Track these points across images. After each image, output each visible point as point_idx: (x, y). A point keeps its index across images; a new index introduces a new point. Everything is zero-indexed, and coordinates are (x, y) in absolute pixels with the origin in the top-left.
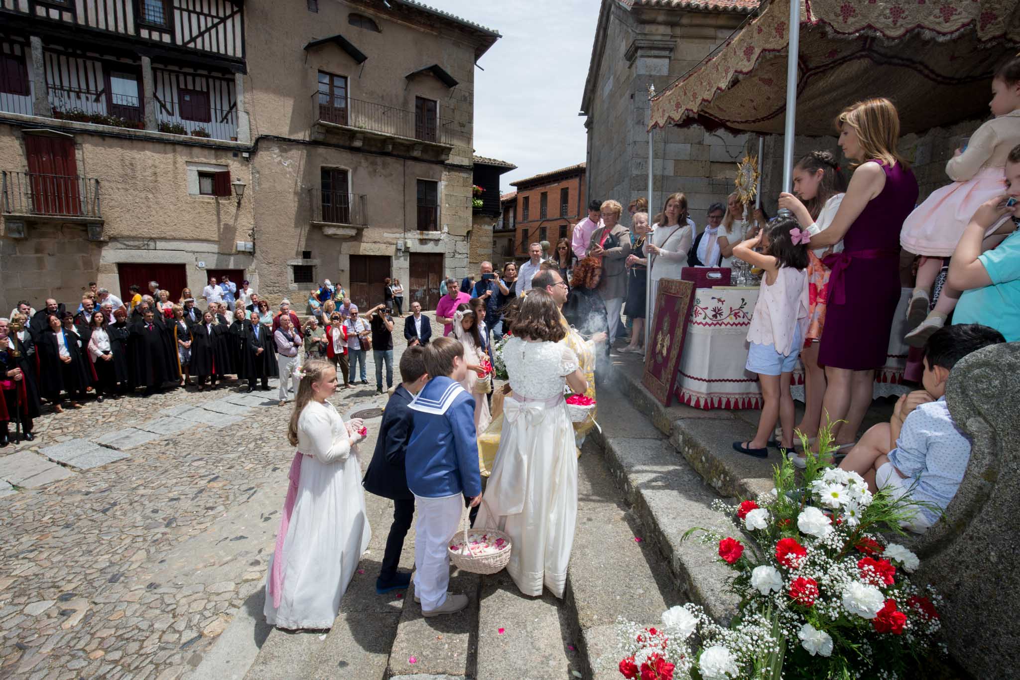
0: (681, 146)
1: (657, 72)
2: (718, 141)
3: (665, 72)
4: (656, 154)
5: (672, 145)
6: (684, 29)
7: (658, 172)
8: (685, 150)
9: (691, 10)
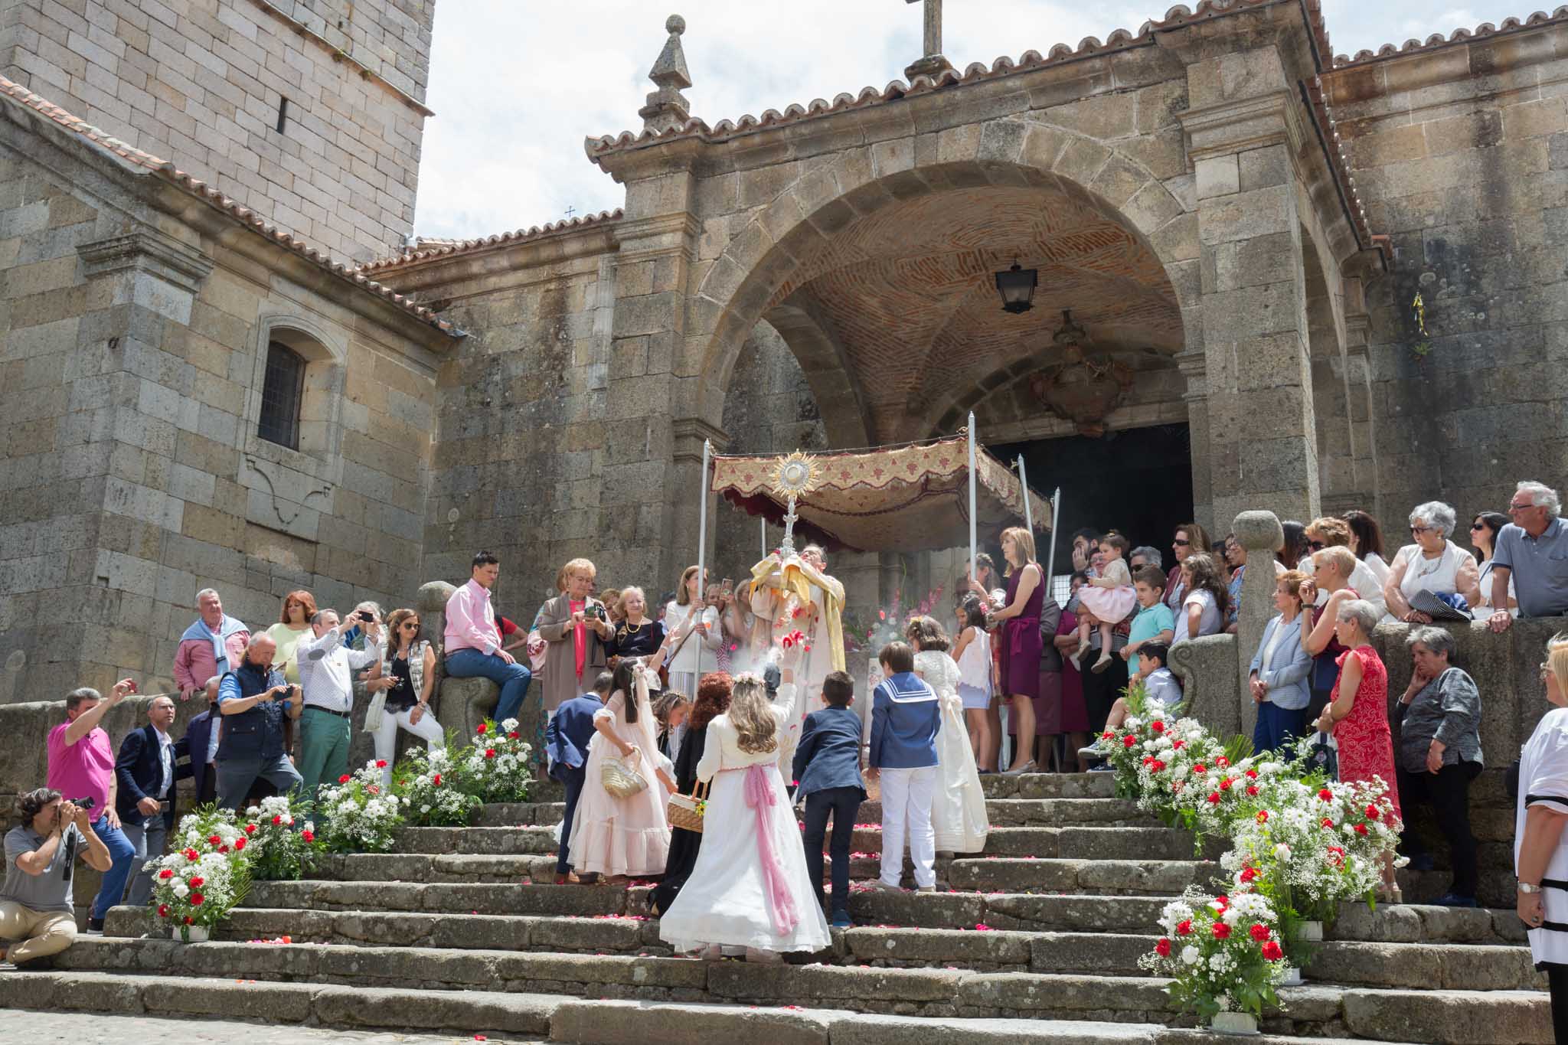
0: (200, 474)
1: (171, 313)
2: (262, 484)
3: (184, 318)
4: (155, 479)
5: (183, 468)
6: (219, 250)
7: (156, 520)
8: (204, 485)
9: (248, 225)
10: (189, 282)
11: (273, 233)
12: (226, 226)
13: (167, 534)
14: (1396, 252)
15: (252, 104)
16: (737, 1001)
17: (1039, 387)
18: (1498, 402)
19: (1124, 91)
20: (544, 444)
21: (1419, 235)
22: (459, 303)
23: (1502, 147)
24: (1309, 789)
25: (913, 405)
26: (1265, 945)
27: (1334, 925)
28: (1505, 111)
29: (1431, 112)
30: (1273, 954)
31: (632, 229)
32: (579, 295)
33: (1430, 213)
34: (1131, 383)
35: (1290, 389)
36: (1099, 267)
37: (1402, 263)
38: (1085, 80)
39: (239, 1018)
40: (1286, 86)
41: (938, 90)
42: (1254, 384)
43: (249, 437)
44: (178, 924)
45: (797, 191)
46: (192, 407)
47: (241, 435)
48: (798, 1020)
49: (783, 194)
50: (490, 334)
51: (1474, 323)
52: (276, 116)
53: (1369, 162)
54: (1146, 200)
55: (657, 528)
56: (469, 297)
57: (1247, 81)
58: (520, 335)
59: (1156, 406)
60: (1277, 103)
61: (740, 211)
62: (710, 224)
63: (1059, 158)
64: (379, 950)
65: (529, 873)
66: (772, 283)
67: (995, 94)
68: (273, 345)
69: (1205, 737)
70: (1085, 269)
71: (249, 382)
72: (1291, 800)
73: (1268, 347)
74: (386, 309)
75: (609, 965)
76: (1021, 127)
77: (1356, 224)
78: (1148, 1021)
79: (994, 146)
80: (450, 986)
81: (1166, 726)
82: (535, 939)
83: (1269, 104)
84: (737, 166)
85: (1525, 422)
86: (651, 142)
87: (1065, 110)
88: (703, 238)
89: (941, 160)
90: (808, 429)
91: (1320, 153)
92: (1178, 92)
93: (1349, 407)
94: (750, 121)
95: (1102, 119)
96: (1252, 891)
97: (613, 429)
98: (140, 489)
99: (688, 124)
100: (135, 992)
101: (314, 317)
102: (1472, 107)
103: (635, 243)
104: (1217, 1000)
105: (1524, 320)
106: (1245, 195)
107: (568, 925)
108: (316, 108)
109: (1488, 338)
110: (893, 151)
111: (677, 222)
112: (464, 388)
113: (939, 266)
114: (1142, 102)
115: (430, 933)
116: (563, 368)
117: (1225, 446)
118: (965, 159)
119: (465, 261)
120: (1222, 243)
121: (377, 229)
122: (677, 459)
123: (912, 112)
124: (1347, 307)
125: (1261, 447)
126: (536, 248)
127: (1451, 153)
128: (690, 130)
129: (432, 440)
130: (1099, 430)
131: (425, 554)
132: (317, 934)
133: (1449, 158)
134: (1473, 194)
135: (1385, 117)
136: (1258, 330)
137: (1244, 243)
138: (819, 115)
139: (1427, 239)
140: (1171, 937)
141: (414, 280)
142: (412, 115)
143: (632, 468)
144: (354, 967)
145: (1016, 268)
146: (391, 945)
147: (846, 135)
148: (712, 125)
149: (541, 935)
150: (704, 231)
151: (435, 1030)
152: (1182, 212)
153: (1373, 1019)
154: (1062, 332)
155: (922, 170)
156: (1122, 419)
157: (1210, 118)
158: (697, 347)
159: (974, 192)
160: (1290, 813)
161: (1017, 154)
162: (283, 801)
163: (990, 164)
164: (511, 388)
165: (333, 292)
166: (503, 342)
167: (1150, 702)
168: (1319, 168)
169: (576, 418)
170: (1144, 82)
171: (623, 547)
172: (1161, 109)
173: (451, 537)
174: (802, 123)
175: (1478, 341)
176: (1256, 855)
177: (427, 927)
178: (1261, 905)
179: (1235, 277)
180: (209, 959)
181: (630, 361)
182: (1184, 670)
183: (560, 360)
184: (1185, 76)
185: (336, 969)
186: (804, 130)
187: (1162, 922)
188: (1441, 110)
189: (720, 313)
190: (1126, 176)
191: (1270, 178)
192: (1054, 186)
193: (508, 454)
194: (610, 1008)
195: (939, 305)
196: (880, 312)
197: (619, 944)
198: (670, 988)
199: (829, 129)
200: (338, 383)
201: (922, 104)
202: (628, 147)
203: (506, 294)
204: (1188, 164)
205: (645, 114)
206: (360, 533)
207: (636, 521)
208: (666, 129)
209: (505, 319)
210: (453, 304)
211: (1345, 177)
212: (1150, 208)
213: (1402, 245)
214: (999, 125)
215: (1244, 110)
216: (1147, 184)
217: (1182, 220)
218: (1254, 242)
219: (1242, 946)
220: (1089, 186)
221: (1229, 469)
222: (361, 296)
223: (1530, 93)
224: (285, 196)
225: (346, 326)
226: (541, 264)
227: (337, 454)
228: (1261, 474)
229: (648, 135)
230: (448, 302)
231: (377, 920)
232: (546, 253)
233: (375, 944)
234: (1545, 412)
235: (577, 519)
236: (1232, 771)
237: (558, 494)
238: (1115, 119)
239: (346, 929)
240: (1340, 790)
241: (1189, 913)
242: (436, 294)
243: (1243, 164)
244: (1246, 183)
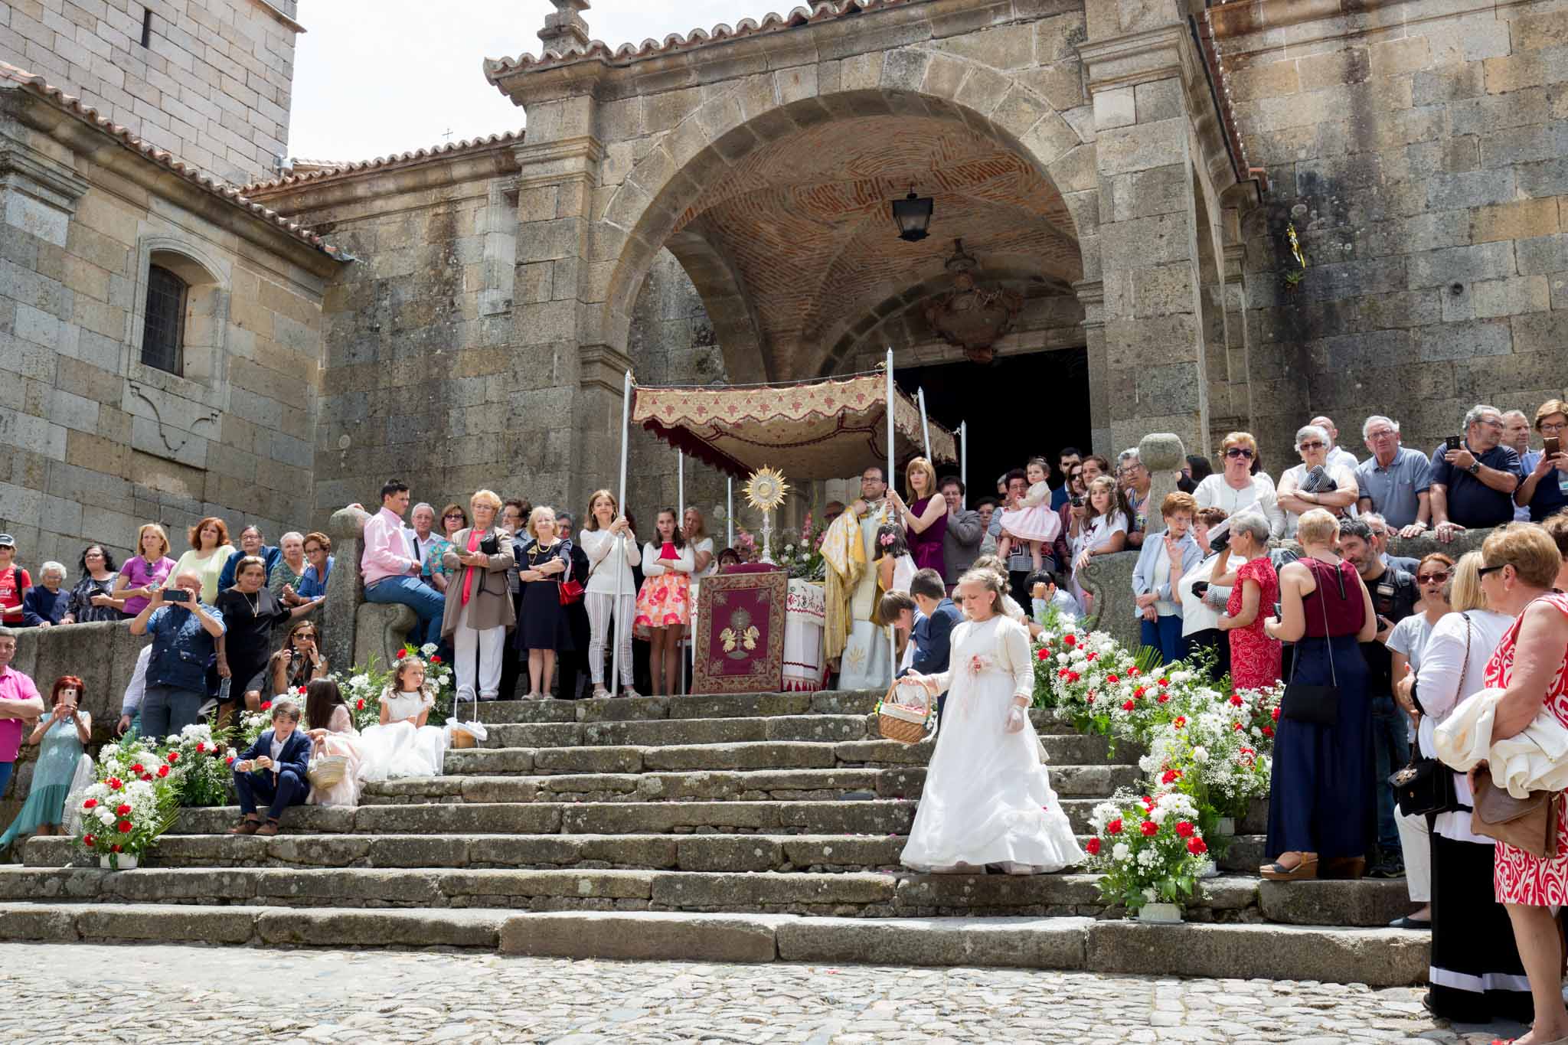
0: (81, 401)
1: (46, 234)
2: (148, 412)
3: (60, 239)
4: (36, 406)
5: (65, 394)
6: (94, 169)
7: (38, 448)
8: (88, 413)
9: (124, 144)
10: (64, 202)
11: (151, 152)
12: (101, 143)
13: (50, 463)
14: (1270, 184)
15: (114, 16)
16: (680, 909)
17: (930, 314)
18: (1362, 329)
19: (1024, 22)
20: (436, 370)
21: (1291, 167)
22: (344, 226)
23: (1370, 83)
24: (1220, 695)
25: (809, 332)
26: (1190, 840)
27: (1243, 820)
28: (1372, 49)
29: (1306, 48)
30: (1196, 848)
31: (534, 154)
32: (468, 219)
33: (1303, 147)
34: (1019, 310)
35: (1185, 317)
36: (991, 197)
37: (1276, 195)
38: (986, 11)
39: (179, 942)
40: (1177, 20)
41: (840, 18)
42: (1149, 312)
43: (132, 362)
44: (105, 851)
45: (701, 115)
46: (71, 331)
47: (124, 362)
48: (747, 925)
49: (686, 119)
50: (377, 259)
51: (1342, 254)
52: (140, 29)
53: (1245, 96)
54: (1046, 131)
55: (566, 453)
56: (355, 220)
57: (1143, 14)
58: (409, 261)
59: (1043, 333)
60: (1172, 36)
61: (643, 136)
62: (612, 149)
63: (960, 89)
64: (318, 872)
65: (460, 793)
66: (676, 209)
67: (897, 23)
68: (154, 268)
69: (1116, 649)
70: (978, 198)
71: (130, 306)
72: (1203, 707)
73: (1163, 276)
74: (269, 232)
75: (553, 879)
76: (923, 56)
77: (1235, 156)
78: (1077, 914)
79: (896, 74)
80: (393, 904)
81: (1077, 639)
82: (474, 858)
83: (1164, 38)
84: (639, 90)
85: (1387, 348)
86: (552, 65)
87: (964, 39)
88: (606, 163)
89: (844, 88)
90: (703, 356)
91: (1206, 86)
92: (1076, 24)
93: (1226, 334)
94: (653, 45)
95: (1002, 50)
96: (1175, 790)
97: (519, 356)
98: (20, 415)
99: (589, 47)
100: (68, 920)
101: (195, 239)
102: (1342, 44)
103: (538, 168)
104: (1145, 892)
105: (1388, 251)
106: (1141, 128)
107: (507, 843)
108: (183, 22)
109: (1354, 268)
110: (796, 78)
111: (580, 147)
112: (351, 313)
113: (836, 194)
114: (1042, 33)
115: (367, 854)
116: (455, 293)
117: (1122, 371)
118: (868, 87)
119: (350, 184)
120: (1120, 174)
121: (251, 150)
122: (584, 385)
123: (815, 39)
124: (1225, 237)
125: (1156, 372)
126: (424, 171)
127: (1322, 89)
128: (591, 53)
129: (320, 366)
130: (989, 356)
131: (315, 481)
132: (249, 858)
133: (1321, 94)
134: (1343, 129)
135: (1261, 52)
136: (1153, 259)
137: (1140, 175)
138: (722, 40)
139: (1299, 172)
140: (1101, 836)
141: (296, 203)
142: (281, 31)
143: (540, 394)
144: (294, 889)
145: (912, 196)
146: (327, 866)
147: (748, 61)
148: (614, 48)
149: (480, 853)
150: (607, 156)
151: (382, 947)
152: (1080, 143)
153: (1286, 904)
154: (954, 259)
155: (825, 97)
156: (1009, 346)
157: (1109, 50)
158: (602, 274)
159: (874, 120)
160: (1204, 718)
161: (919, 83)
162: (205, 729)
163: (892, 92)
164: (401, 314)
165: (214, 214)
166: (392, 267)
167: (1061, 617)
168: (1204, 101)
169: (468, 344)
170: (1043, 13)
171: (532, 473)
172: (1059, 40)
173: (343, 465)
174: (705, 48)
175: (1345, 270)
176: (1176, 757)
177: (364, 848)
178: (1184, 804)
179: (1132, 208)
180: (141, 886)
181: (535, 287)
182: (1093, 586)
183: (450, 286)
184: (1083, 9)
185: (276, 892)
186: (707, 55)
187: (1092, 822)
188: (1314, 46)
189: (625, 239)
190: (1025, 106)
191: (1161, 112)
192: (954, 115)
193: (397, 382)
194: (560, 920)
195: (835, 233)
196: (778, 240)
197: (560, 858)
198: (615, 899)
199: (732, 55)
200: (222, 307)
201: (825, 30)
202: (528, 70)
203: (393, 217)
204: (1086, 95)
205: (547, 36)
206: (250, 460)
207: (545, 447)
208: (566, 52)
209: (393, 244)
210: (338, 227)
211: (1227, 110)
212: (1048, 139)
213: (1276, 177)
214: (901, 54)
215: (1141, 43)
216: (1046, 115)
217: (1081, 152)
218: (1150, 173)
219: (1168, 842)
220: (990, 116)
221: (1125, 394)
222: (244, 219)
223: (1397, 31)
224: (152, 113)
225: (228, 249)
226: (429, 187)
227: (223, 380)
228: (1156, 399)
229: (549, 57)
230: (333, 225)
231: (311, 843)
232: (434, 176)
233: (311, 865)
234: (1406, 339)
235: (472, 445)
236: (1145, 680)
237: (452, 421)
238: (1016, 49)
239: (280, 852)
240: (1249, 695)
241: (1118, 813)
242: (319, 217)
243: (1139, 97)
244: (1143, 115)
